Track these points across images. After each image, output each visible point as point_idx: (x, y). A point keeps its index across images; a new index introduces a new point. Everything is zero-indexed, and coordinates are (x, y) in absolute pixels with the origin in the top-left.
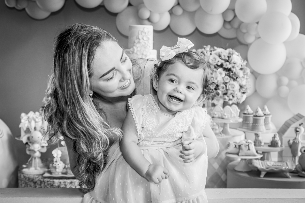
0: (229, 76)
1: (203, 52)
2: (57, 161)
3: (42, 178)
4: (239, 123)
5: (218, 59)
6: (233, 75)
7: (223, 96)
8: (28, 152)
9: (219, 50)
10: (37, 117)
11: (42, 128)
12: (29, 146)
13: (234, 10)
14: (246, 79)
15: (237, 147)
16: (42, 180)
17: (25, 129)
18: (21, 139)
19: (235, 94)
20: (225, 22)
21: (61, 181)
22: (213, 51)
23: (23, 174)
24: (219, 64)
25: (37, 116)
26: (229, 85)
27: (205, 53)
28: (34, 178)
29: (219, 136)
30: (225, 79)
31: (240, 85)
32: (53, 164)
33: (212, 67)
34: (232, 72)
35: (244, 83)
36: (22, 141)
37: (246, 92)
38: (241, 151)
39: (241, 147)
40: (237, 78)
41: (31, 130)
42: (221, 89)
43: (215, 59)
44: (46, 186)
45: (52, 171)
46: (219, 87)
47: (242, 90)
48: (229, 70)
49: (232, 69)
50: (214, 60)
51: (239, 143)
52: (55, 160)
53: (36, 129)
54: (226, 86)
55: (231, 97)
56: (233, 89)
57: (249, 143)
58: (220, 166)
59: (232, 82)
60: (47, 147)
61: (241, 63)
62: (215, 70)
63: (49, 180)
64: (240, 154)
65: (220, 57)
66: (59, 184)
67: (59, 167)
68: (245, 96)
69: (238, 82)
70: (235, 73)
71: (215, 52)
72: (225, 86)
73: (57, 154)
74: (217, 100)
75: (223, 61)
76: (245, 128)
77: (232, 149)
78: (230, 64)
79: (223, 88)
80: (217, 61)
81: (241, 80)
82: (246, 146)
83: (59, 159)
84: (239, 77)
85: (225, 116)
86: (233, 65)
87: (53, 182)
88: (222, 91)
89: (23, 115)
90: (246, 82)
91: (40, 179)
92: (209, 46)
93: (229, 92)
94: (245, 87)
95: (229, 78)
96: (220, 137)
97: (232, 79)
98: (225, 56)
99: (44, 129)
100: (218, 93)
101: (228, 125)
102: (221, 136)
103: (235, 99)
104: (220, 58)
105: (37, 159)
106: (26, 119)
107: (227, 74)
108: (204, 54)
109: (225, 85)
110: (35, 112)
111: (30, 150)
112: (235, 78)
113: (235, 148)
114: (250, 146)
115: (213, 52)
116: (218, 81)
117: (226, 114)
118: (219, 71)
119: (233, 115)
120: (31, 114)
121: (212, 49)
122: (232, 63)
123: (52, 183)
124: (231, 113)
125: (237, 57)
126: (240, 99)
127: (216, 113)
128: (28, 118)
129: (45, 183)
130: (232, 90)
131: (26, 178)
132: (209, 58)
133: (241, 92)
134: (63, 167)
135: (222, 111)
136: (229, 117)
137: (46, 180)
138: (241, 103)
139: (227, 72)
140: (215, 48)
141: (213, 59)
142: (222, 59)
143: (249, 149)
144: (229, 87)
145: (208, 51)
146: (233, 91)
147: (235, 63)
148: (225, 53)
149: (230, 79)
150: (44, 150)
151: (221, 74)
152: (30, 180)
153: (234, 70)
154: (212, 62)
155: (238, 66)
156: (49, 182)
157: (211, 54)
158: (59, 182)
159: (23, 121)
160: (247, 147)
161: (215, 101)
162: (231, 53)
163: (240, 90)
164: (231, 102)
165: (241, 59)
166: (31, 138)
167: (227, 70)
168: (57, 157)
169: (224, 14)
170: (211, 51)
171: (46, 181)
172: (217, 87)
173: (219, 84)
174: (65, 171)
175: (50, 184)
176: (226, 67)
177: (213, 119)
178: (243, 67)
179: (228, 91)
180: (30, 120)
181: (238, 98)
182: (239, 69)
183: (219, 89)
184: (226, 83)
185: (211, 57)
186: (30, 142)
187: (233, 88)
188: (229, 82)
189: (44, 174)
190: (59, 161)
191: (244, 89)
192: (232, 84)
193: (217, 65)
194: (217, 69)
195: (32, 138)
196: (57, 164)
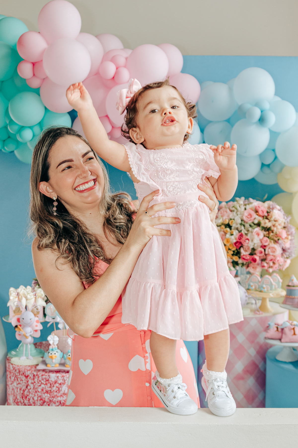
0: (268, 237)
1: (235, 206)
2: (54, 349)
3: (35, 371)
4: (282, 297)
5: (255, 215)
6: (274, 235)
7: (261, 263)
8: (18, 337)
9: (256, 203)
10: (28, 294)
11: (35, 306)
12: (20, 329)
13: (274, 150)
14: (291, 240)
15: (280, 330)
16: (35, 373)
17: (14, 308)
18: (10, 321)
19: (276, 261)
20: (263, 165)
21: (58, 374)
22: (248, 204)
23: (12, 364)
24: (256, 222)
25: (29, 292)
26: (269, 248)
27: (238, 208)
28: (26, 370)
29: (257, 314)
30: (263, 241)
31: (282, 249)
32: (49, 353)
33: (247, 226)
34: (273, 232)
35: (287, 245)
36: (10, 324)
37: (290, 255)
38: (284, 336)
39: (284, 331)
40: (278, 240)
41: (21, 309)
42: (258, 254)
43: (250, 215)
44: (40, 381)
45: (47, 362)
46: (256, 252)
47: (285, 254)
48: (268, 229)
49: (272, 228)
50: (249, 217)
51: (282, 325)
52: (51, 348)
53: (27, 308)
54: (265, 250)
55: (271, 264)
56: (274, 254)
57: (294, 325)
58: (258, 352)
59: (272, 245)
60: (41, 330)
61: (284, 220)
62: (250, 229)
63: (44, 373)
64: (282, 340)
65: (257, 213)
66: (56, 378)
67: (56, 356)
68: (289, 261)
69: (280, 244)
70: (276, 232)
71: (251, 206)
72: (263, 250)
73: (53, 340)
74: (253, 268)
75: (261, 219)
76: (289, 305)
77: (272, 332)
78: (270, 221)
79: (261, 252)
80: (253, 218)
81: (284, 242)
82: (290, 329)
83: (56, 347)
84: (281, 239)
85: (264, 288)
86: (274, 223)
87: (49, 376)
88: (260, 257)
89: (12, 289)
90: (290, 244)
91: (33, 372)
92: (243, 198)
93: (269, 258)
94: (289, 251)
95: (269, 240)
96: (258, 316)
97: (272, 241)
98: (263, 212)
99: (37, 309)
100: (254, 259)
101: (268, 300)
102: (259, 314)
103: (277, 265)
104: (257, 215)
105: (29, 345)
106: (15, 296)
107: (267, 234)
108: (236, 209)
109: (263, 248)
110: (26, 287)
111: (20, 335)
112: (276, 239)
113: (277, 332)
114: (295, 329)
115: (248, 207)
116: (255, 244)
117: (264, 286)
118: (256, 231)
119: (274, 287)
120: (22, 290)
121: (247, 203)
122: (272, 221)
123: (47, 377)
124: (271, 284)
125: (279, 212)
126: (282, 265)
127: (252, 284)
128: (18, 295)
129: (39, 377)
130: (272, 255)
131: (16, 371)
132: (243, 215)
133: (284, 257)
134: (61, 357)
135: (260, 282)
136: (269, 289)
137: (40, 373)
138: (284, 269)
139: (266, 231)
140: (251, 200)
141: (248, 215)
142: (260, 216)
143: (294, 334)
144: (268, 251)
145: (242, 205)
146: (274, 256)
147: (275, 221)
148: (263, 206)
149: (270, 242)
150: (38, 335)
151: (258, 234)
152: (21, 373)
153: (275, 229)
154: (247, 219)
155: (279, 225)
156: (44, 377)
157: (245, 209)
158: (55, 376)
159: (11, 298)
160: (292, 331)
161: (250, 269)
162: (271, 207)
163: (282, 254)
164: (271, 270)
165: (284, 215)
166: (22, 319)
167: (266, 229)
168: (53, 343)
169: (261, 156)
170: (245, 205)
171: (40, 375)
172: (253, 251)
173: (255, 248)
174: (63, 361)
175: (45, 378)
176: (265, 226)
177: (249, 291)
178: (285, 226)
179: (267, 256)
180: (20, 297)
181: (280, 265)
182: (282, 228)
183: (255, 254)
184: (265, 246)
185: (246, 214)
186: (20, 326)
187: (274, 252)
188: (269, 244)
189: (37, 365)
190: (56, 349)
191: (287, 254)
192: (273, 248)
193: (253, 223)
194: (254, 229)
195: (24, 320)
196: (53, 353)
